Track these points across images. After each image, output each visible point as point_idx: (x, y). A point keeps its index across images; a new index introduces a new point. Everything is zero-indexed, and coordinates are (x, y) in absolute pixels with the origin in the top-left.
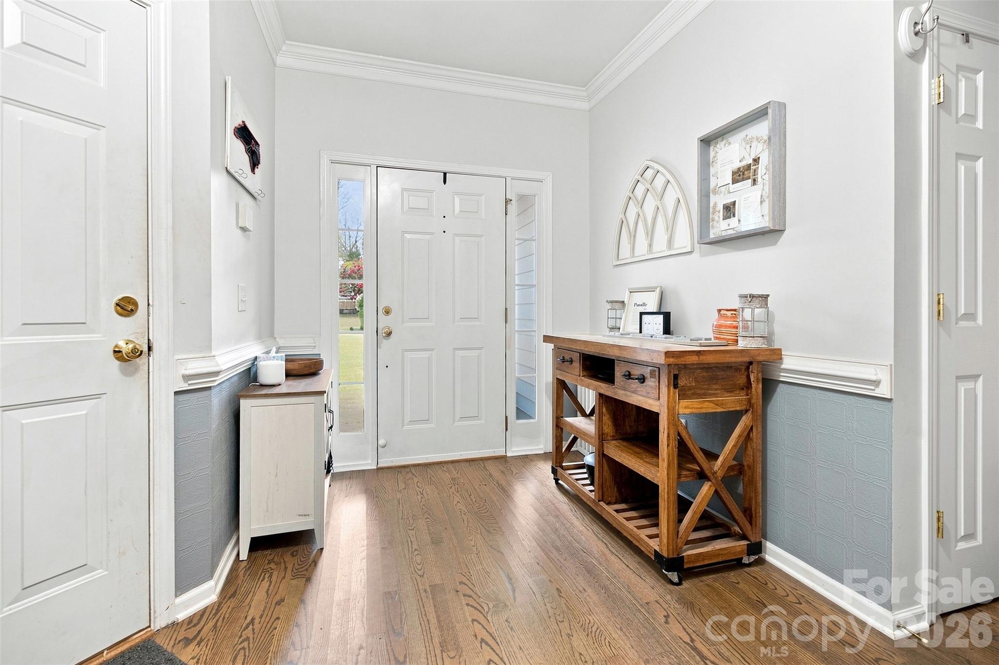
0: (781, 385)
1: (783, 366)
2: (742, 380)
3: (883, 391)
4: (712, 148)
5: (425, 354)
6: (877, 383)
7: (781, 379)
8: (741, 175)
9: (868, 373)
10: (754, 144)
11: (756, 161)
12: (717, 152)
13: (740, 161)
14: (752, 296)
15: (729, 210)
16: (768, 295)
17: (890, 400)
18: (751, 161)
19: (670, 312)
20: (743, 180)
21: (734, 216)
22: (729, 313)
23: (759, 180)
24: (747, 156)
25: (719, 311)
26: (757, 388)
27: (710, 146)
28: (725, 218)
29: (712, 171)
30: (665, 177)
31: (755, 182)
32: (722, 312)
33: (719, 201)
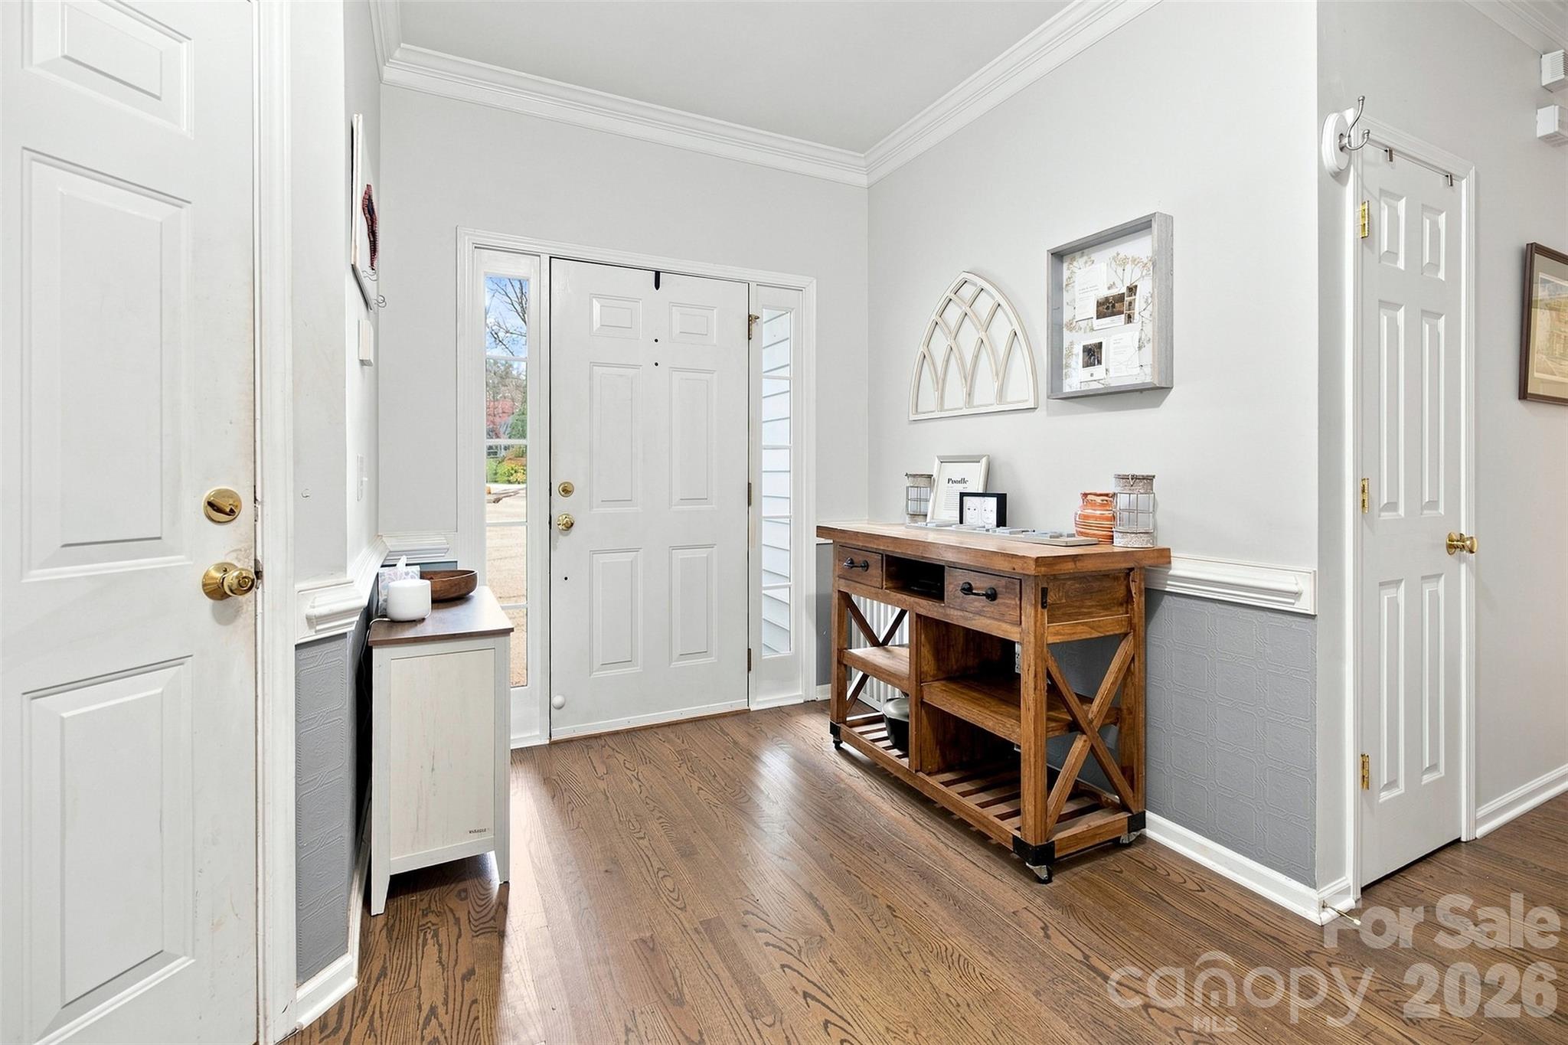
0: (1166, 598)
1: (1171, 572)
2: (1121, 592)
3: (1306, 605)
4: (1065, 265)
5: (627, 557)
6: (1297, 595)
7: (1167, 589)
8: (1109, 307)
9: (1287, 583)
10: (1129, 267)
11: (1132, 290)
12: (1073, 272)
13: (1109, 288)
14: (1134, 477)
15: (1093, 354)
16: (1154, 477)
17: (1313, 617)
18: (1124, 290)
19: (1006, 494)
20: (1113, 314)
21: (1100, 362)
22: (1099, 499)
23: (1137, 316)
24: (1118, 283)
25: (1085, 495)
26: (1139, 601)
27: (1062, 262)
28: (1087, 365)
29: (1067, 297)
30: (993, 297)
31: (1129, 319)
32: (1090, 497)
33: (1076, 343)
